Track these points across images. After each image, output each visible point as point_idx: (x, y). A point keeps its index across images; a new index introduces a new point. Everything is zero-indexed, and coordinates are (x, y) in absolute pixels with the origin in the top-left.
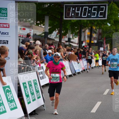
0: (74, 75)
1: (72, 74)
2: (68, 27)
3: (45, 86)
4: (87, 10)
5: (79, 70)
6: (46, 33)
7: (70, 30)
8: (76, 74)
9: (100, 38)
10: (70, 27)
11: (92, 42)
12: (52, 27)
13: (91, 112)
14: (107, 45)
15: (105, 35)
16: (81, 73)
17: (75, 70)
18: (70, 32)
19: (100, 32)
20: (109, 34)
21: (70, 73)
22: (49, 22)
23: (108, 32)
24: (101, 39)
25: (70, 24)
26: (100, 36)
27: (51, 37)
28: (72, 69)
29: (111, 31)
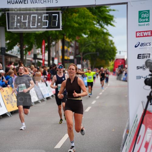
0: (42, 100)
1: (39, 101)
2: (32, 40)
3: (2, 117)
4: (37, 18)
5: (48, 94)
6: (3, 49)
7: (35, 45)
8: (44, 99)
9: (77, 53)
10: (35, 41)
11: (66, 58)
12: (11, 41)
13: (55, 148)
14: (87, 61)
15: (83, 49)
16: (51, 97)
17: (43, 94)
18: (35, 46)
19: (77, 45)
20: (87, 48)
21: (37, 99)
22: (5, 35)
23: (87, 45)
24: (79, 54)
25: (34, 37)
26: (77, 51)
27: (13, 54)
28: (38, 93)
29: (90, 44)
